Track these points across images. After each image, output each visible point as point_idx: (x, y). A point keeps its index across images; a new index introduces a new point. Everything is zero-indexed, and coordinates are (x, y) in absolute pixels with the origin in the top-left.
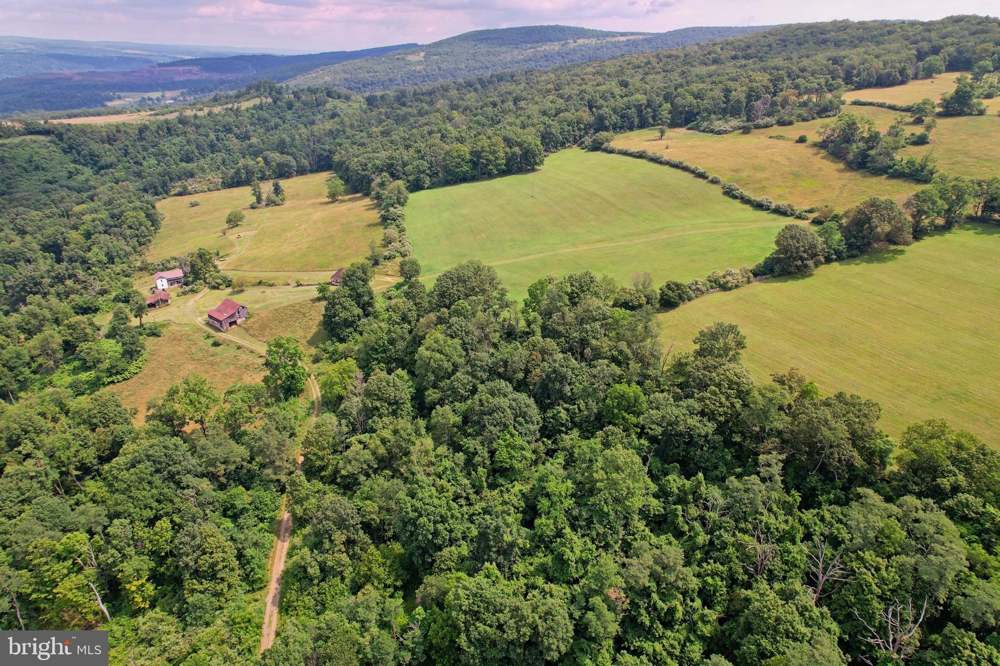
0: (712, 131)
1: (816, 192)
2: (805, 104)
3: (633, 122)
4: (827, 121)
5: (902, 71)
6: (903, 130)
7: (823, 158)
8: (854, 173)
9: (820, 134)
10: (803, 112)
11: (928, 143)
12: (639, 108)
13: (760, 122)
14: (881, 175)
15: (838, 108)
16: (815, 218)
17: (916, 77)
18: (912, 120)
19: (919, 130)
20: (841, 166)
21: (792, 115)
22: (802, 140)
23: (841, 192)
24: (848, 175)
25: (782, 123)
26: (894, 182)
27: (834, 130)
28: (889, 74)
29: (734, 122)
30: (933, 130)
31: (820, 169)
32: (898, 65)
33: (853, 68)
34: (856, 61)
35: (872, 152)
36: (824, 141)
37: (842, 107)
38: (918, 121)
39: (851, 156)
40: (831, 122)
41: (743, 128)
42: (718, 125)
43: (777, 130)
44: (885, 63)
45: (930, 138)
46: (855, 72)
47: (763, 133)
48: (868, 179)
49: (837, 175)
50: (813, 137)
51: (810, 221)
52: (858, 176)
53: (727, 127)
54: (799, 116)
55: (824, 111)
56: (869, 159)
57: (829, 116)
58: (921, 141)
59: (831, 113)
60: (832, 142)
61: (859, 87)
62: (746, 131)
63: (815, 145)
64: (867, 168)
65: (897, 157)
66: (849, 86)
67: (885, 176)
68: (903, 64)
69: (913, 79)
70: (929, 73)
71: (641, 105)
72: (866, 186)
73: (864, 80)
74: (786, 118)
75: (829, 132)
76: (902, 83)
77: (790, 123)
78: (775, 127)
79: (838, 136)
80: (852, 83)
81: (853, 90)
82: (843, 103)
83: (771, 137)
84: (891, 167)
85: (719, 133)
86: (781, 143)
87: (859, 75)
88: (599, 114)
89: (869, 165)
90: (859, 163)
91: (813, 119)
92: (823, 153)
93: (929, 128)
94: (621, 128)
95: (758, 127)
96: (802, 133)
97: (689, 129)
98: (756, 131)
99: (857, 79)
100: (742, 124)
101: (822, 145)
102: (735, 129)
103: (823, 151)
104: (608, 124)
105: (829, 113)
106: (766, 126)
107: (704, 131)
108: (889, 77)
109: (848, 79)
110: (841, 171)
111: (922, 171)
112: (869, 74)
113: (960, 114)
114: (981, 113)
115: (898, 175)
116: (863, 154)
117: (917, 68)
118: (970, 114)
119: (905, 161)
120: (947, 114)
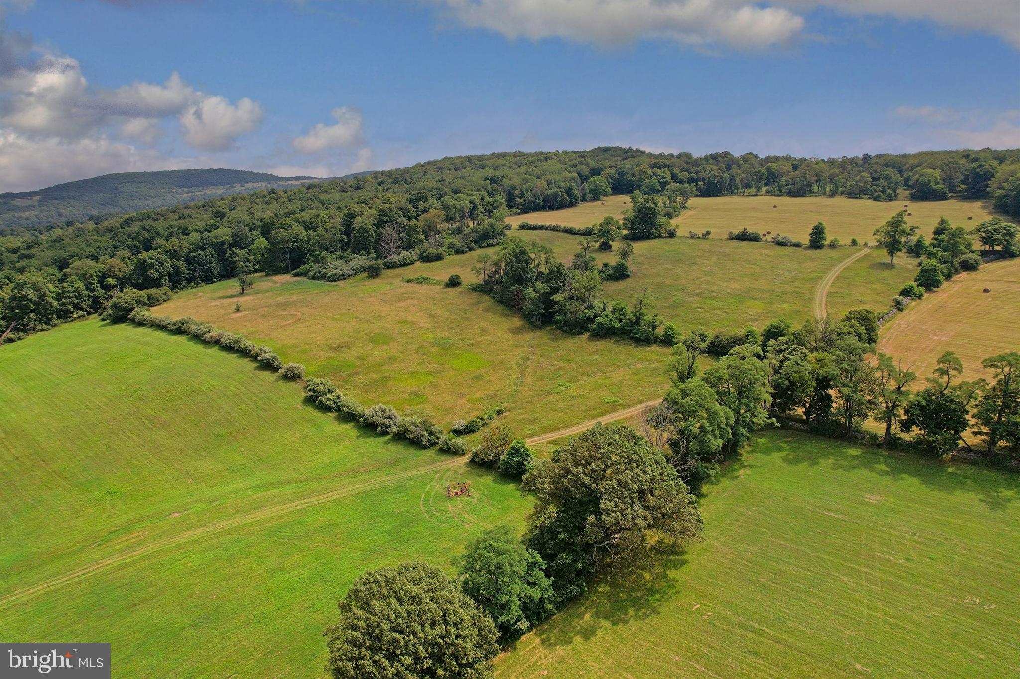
0: (323, 277)
1: (478, 378)
2: (458, 231)
3: (209, 269)
4: (490, 251)
5: (569, 191)
6: (593, 259)
7: (486, 310)
8: (538, 333)
9: (478, 272)
10: (456, 240)
11: (628, 276)
12: (219, 248)
13: (395, 258)
14: (580, 333)
15: (501, 233)
16: (476, 455)
17: (584, 200)
18: (597, 245)
19: (612, 259)
20: (517, 322)
21: (441, 245)
22: (454, 282)
23: (523, 373)
24: (531, 337)
25: (427, 258)
26: (602, 344)
27: (496, 264)
28: (556, 195)
29: (360, 260)
30: (631, 257)
31: (484, 332)
32: (562, 184)
33: (515, 188)
34: (517, 181)
35: (558, 297)
36: (486, 282)
37: (507, 232)
38: (605, 247)
39: (528, 307)
40: (492, 253)
41: (370, 267)
42: (334, 265)
43: (420, 269)
44: (549, 183)
45: (630, 269)
46: (517, 192)
47: (398, 276)
48: (561, 342)
49: (512, 339)
50: (470, 278)
51: (466, 459)
52: (546, 339)
53: (346, 269)
54: (451, 246)
55: (483, 238)
56: (557, 308)
57: (492, 245)
58: (619, 274)
59: (494, 241)
60: (497, 282)
61: (527, 209)
62: (373, 272)
63: (475, 289)
64: (556, 323)
65: (596, 303)
66: (514, 210)
67: (586, 336)
68: (568, 184)
69: (581, 201)
70: (596, 195)
71: (222, 243)
72: (562, 358)
73: (530, 202)
74: (432, 250)
75: (491, 269)
76: (572, 205)
77: (439, 258)
78: (418, 264)
79: (505, 273)
80: (516, 206)
81: (519, 214)
82: (508, 228)
83: (409, 281)
84: (590, 320)
85: (333, 279)
86: (424, 289)
87: (522, 195)
88: (139, 259)
89: (558, 318)
90: (543, 315)
91: (471, 249)
92: (487, 300)
93: (624, 254)
94: (190, 280)
95: (391, 266)
96: (453, 272)
97: (296, 275)
98: (389, 272)
99: (522, 201)
100: (368, 263)
101: (485, 289)
102: (357, 271)
103: (487, 298)
104: (156, 275)
105: (491, 241)
106: (404, 264)
107: (313, 278)
108: (556, 199)
109: (511, 203)
110: (517, 331)
111: (638, 322)
112: (533, 195)
113: (649, 237)
114: (672, 235)
115: (604, 333)
116: (546, 301)
117: (584, 189)
118: (660, 237)
119: (609, 309)
120: (635, 237)
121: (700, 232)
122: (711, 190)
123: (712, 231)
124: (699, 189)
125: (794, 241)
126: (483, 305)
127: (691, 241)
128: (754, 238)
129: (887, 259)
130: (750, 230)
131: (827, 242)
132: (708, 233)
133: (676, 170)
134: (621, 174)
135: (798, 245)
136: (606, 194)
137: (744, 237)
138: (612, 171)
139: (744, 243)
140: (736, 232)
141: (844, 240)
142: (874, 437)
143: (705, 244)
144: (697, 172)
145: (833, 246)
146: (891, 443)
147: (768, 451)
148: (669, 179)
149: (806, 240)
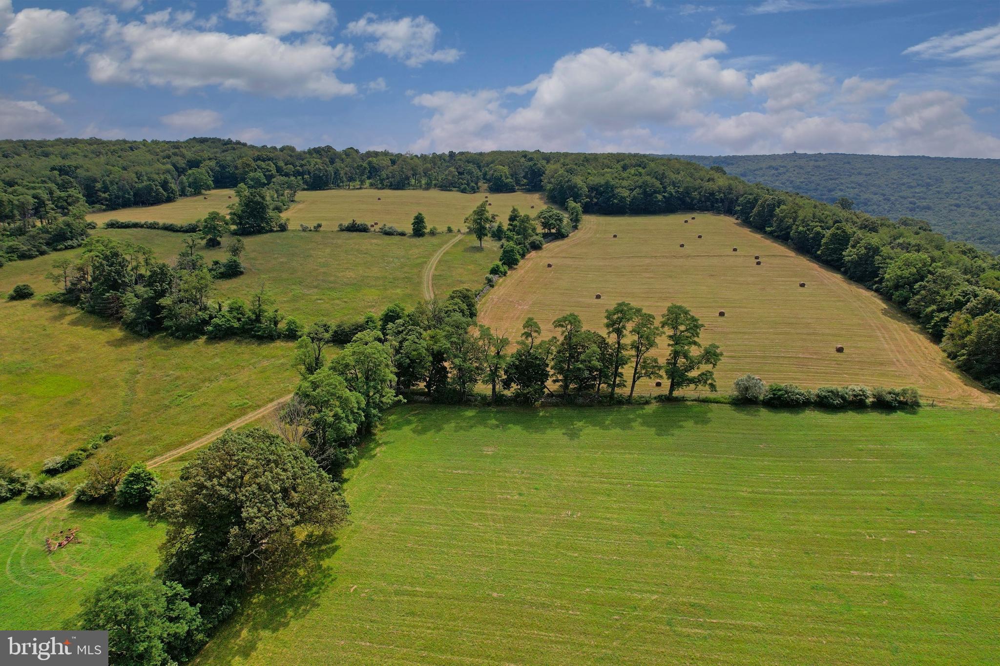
1: (73, 403)
2: (20, 232)
4: (69, 255)
5: (165, 185)
6: (201, 258)
7: (74, 323)
8: (146, 343)
9: (57, 279)
10: (20, 244)
11: (242, 273)
14: (196, 337)
15: (83, 233)
16: (82, 493)
17: (183, 194)
18: (204, 242)
19: (223, 256)
20: (117, 333)
22: (22, 294)
23: (132, 390)
24: (136, 348)
26: (222, 347)
27: (80, 269)
28: (149, 189)
30: (242, 253)
31: (74, 348)
32: (156, 177)
33: (95, 180)
34: (96, 173)
35: (166, 301)
36: (70, 291)
37: (91, 232)
38: (213, 244)
39: (129, 313)
40: (73, 257)
44: (139, 176)
45: (243, 265)
46: (99, 185)
48: (174, 350)
49: (113, 353)
50: (45, 287)
51: (69, 500)
52: (156, 348)
54: (12, 250)
55: (59, 240)
56: (165, 312)
57: (72, 247)
58: (232, 271)
59: (75, 242)
60: (85, 290)
61: (113, 205)
63: (54, 300)
64: (166, 329)
65: (211, 303)
66: (98, 206)
67: (202, 339)
68: (162, 177)
69: (181, 196)
70: (197, 188)
72: (178, 367)
73: (117, 197)
75: (74, 275)
76: (169, 200)
79: (95, 279)
80: (99, 201)
81: (104, 210)
82: (93, 226)
84: (206, 322)
87: (106, 189)
89: (167, 323)
90: (148, 322)
91: (42, 253)
92: (73, 313)
93: (235, 251)
96: (21, 281)
99: (106, 195)
101: (70, 298)
103: (73, 309)
105: (70, 243)
108: (149, 193)
109: (92, 198)
110: (118, 343)
111: (258, 319)
112: (120, 189)
113: (260, 231)
114: (283, 228)
115: (223, 334)
116: (151, 306)
117: (181, 183)
118: (271, 231)
119: (225, 308)
120: (244, 232)
121: (311, 225)
122: (318, 183)
123: (323, 223)
124: (305, 182)
125: (400, 230)
126: (68, 319)
127: (303, 234)
128: (363, 229)
129: (477, 243)
130: (359, 222)
131: (427, 231)
132: (319, 226)
133: (281, 164)
134: (223, 167)
135: (403, 234)
136: (208, 188)
137: (354, 228)
138: (213, 163)
139: (355, 234)
140: (346, 223)
141: (442, 228)
142: (484, 398)
143: (317, 237)
144: (302, 166)
145: (433, 233)
146: (498, 401)
147: (398, 427)
148: (274, 172)
149: (409, 229)
